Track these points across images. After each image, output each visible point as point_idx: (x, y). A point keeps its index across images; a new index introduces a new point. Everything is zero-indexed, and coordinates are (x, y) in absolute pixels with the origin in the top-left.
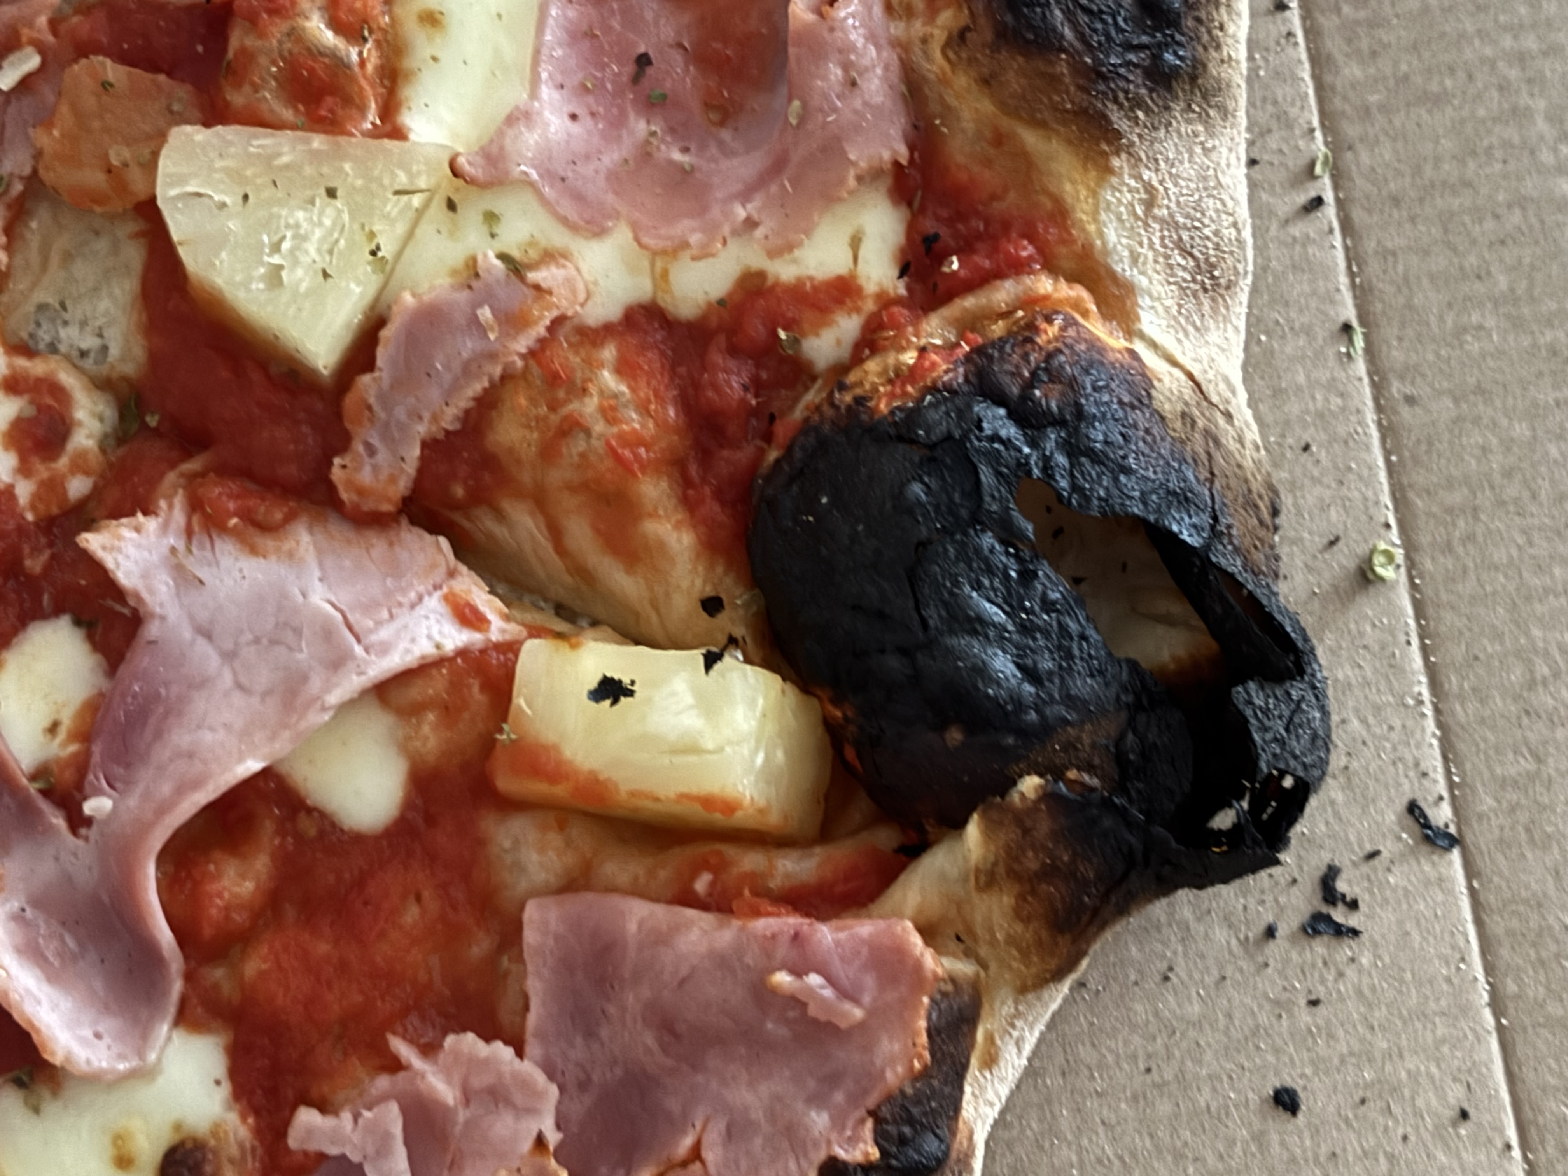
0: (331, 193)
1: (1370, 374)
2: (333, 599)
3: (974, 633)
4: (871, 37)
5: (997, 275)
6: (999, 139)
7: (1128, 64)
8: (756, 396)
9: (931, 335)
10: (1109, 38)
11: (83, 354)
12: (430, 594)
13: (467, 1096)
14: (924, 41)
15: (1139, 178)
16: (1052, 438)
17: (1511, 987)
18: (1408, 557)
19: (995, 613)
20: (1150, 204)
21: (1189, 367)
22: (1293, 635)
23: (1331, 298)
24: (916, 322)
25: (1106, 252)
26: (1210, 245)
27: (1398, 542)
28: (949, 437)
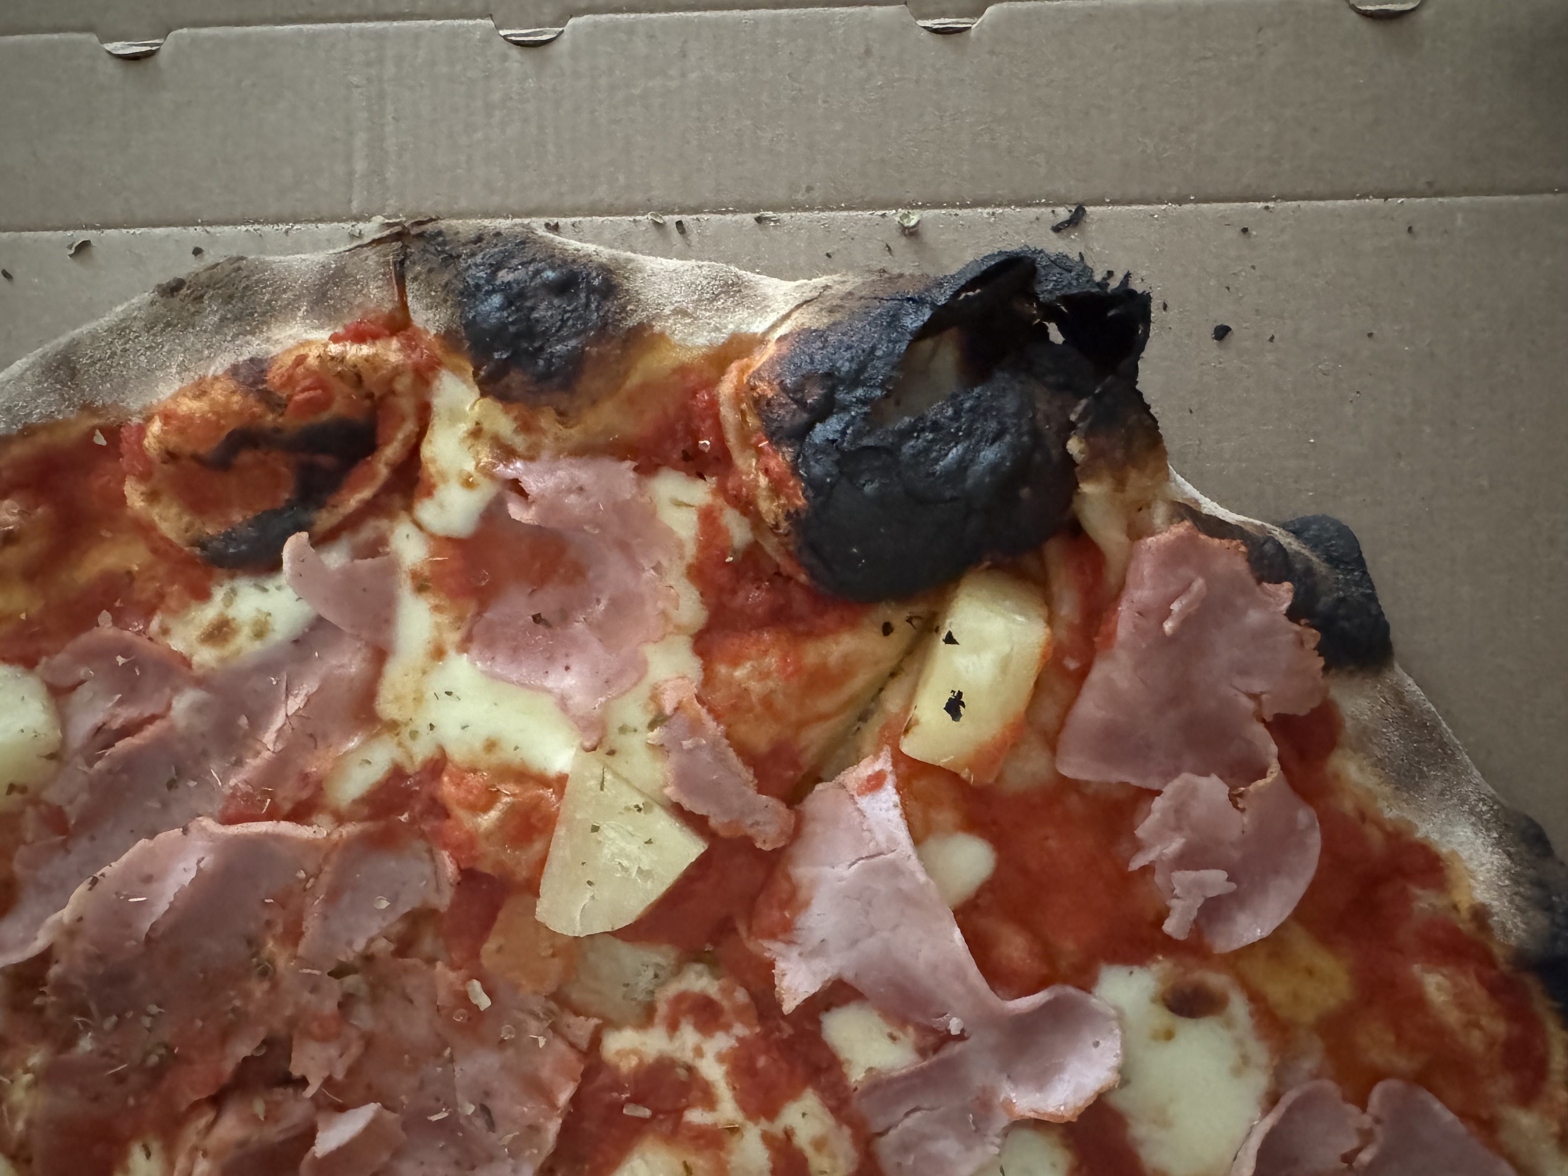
0: (595, 829)
1: (790, 210)
2: (849, 863)
3: (966, 468)
4: (552, 472)
5: (716, 417)
6: (631, 400)
7: (598, 309)
8: (763, 582)
9: (750, 466)
10: (579, 317)
11: (656, 976)
12: (856, 803)
13: (1178, 829)
14: (557, 439)
15: (668, 316)
16: (841, 396)
17: (1173, 190)
18: (904, 207)
19: (954, 453)
20: (684, 313)
21: (793, 307)
22: (997, 261)
23: (740, 226)
24: (738, 473)
25: (710, 347)
26: (713, 283)
27: (894, 211)
28: (837, 463)
